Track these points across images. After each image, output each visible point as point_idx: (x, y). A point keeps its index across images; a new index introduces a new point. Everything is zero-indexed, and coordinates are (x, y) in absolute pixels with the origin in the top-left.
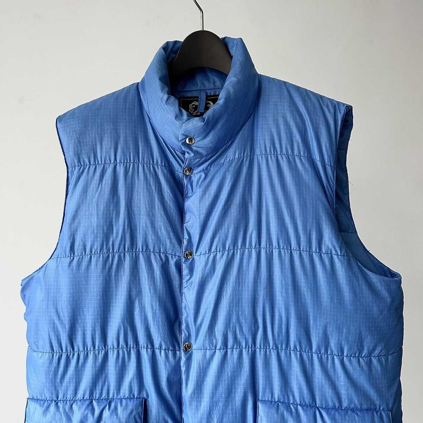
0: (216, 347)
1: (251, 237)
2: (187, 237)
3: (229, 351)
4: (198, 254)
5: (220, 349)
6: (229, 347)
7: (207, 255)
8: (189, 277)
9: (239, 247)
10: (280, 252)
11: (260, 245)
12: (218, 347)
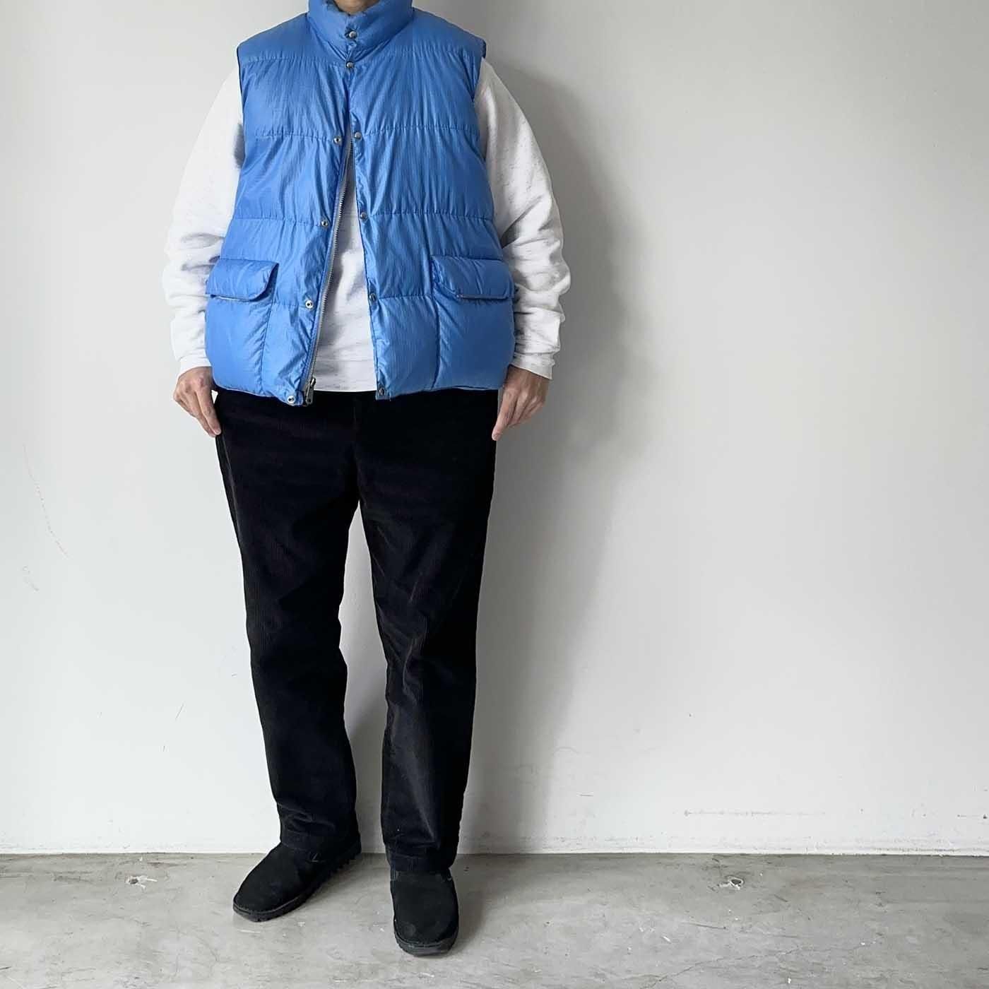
0: (391, 211)
1: (415, 118)
2: (355, 120)
3: (403, 215)
4: (367, 134)
5: (395, 213)
6: (402, 211)
7: (377, 133)
8: (360, 154)
9: (405, 125)
10: (440, 131)
11: (423, 123)
12: (393, 212)
